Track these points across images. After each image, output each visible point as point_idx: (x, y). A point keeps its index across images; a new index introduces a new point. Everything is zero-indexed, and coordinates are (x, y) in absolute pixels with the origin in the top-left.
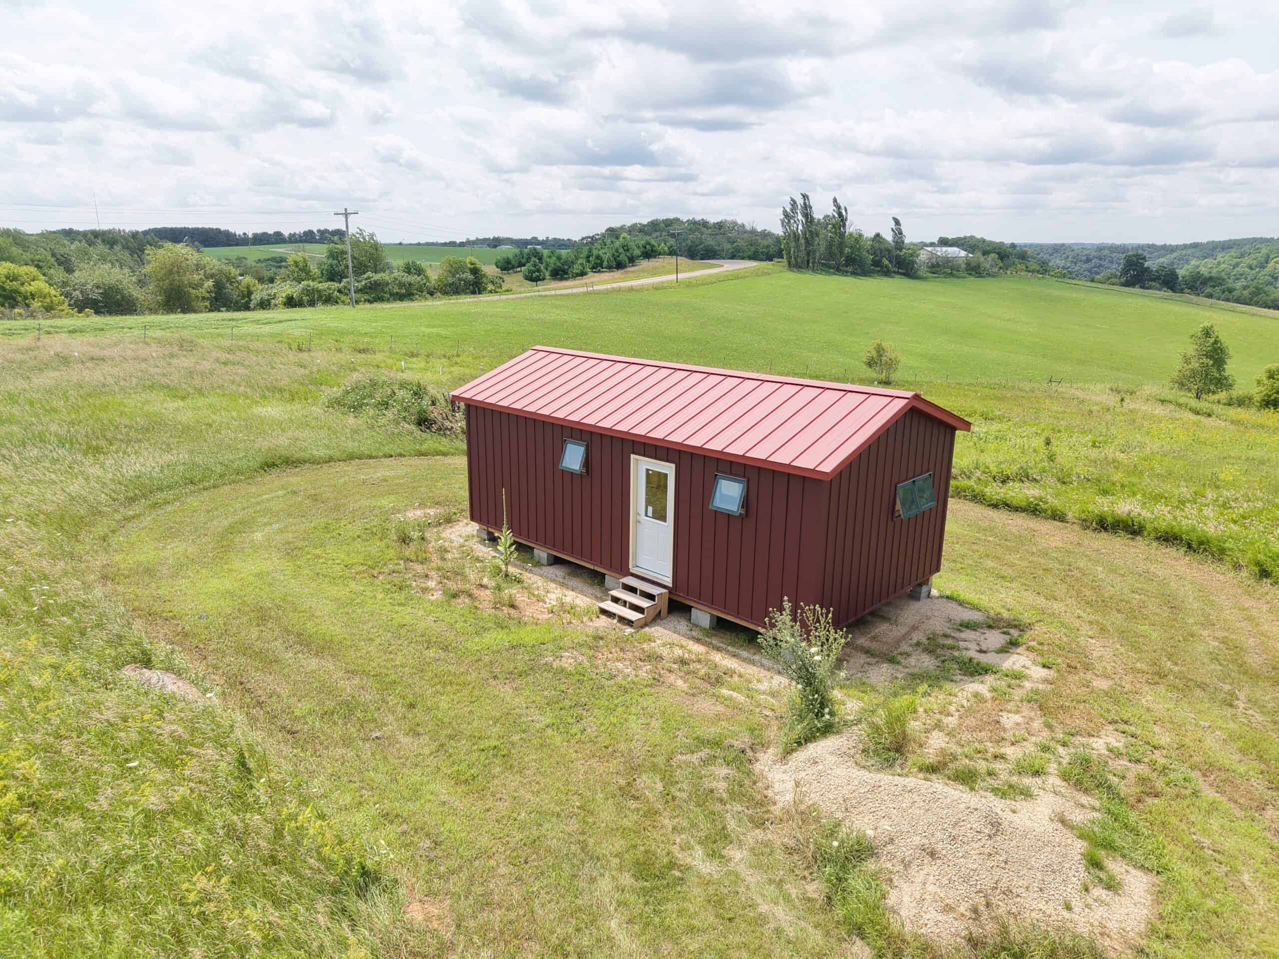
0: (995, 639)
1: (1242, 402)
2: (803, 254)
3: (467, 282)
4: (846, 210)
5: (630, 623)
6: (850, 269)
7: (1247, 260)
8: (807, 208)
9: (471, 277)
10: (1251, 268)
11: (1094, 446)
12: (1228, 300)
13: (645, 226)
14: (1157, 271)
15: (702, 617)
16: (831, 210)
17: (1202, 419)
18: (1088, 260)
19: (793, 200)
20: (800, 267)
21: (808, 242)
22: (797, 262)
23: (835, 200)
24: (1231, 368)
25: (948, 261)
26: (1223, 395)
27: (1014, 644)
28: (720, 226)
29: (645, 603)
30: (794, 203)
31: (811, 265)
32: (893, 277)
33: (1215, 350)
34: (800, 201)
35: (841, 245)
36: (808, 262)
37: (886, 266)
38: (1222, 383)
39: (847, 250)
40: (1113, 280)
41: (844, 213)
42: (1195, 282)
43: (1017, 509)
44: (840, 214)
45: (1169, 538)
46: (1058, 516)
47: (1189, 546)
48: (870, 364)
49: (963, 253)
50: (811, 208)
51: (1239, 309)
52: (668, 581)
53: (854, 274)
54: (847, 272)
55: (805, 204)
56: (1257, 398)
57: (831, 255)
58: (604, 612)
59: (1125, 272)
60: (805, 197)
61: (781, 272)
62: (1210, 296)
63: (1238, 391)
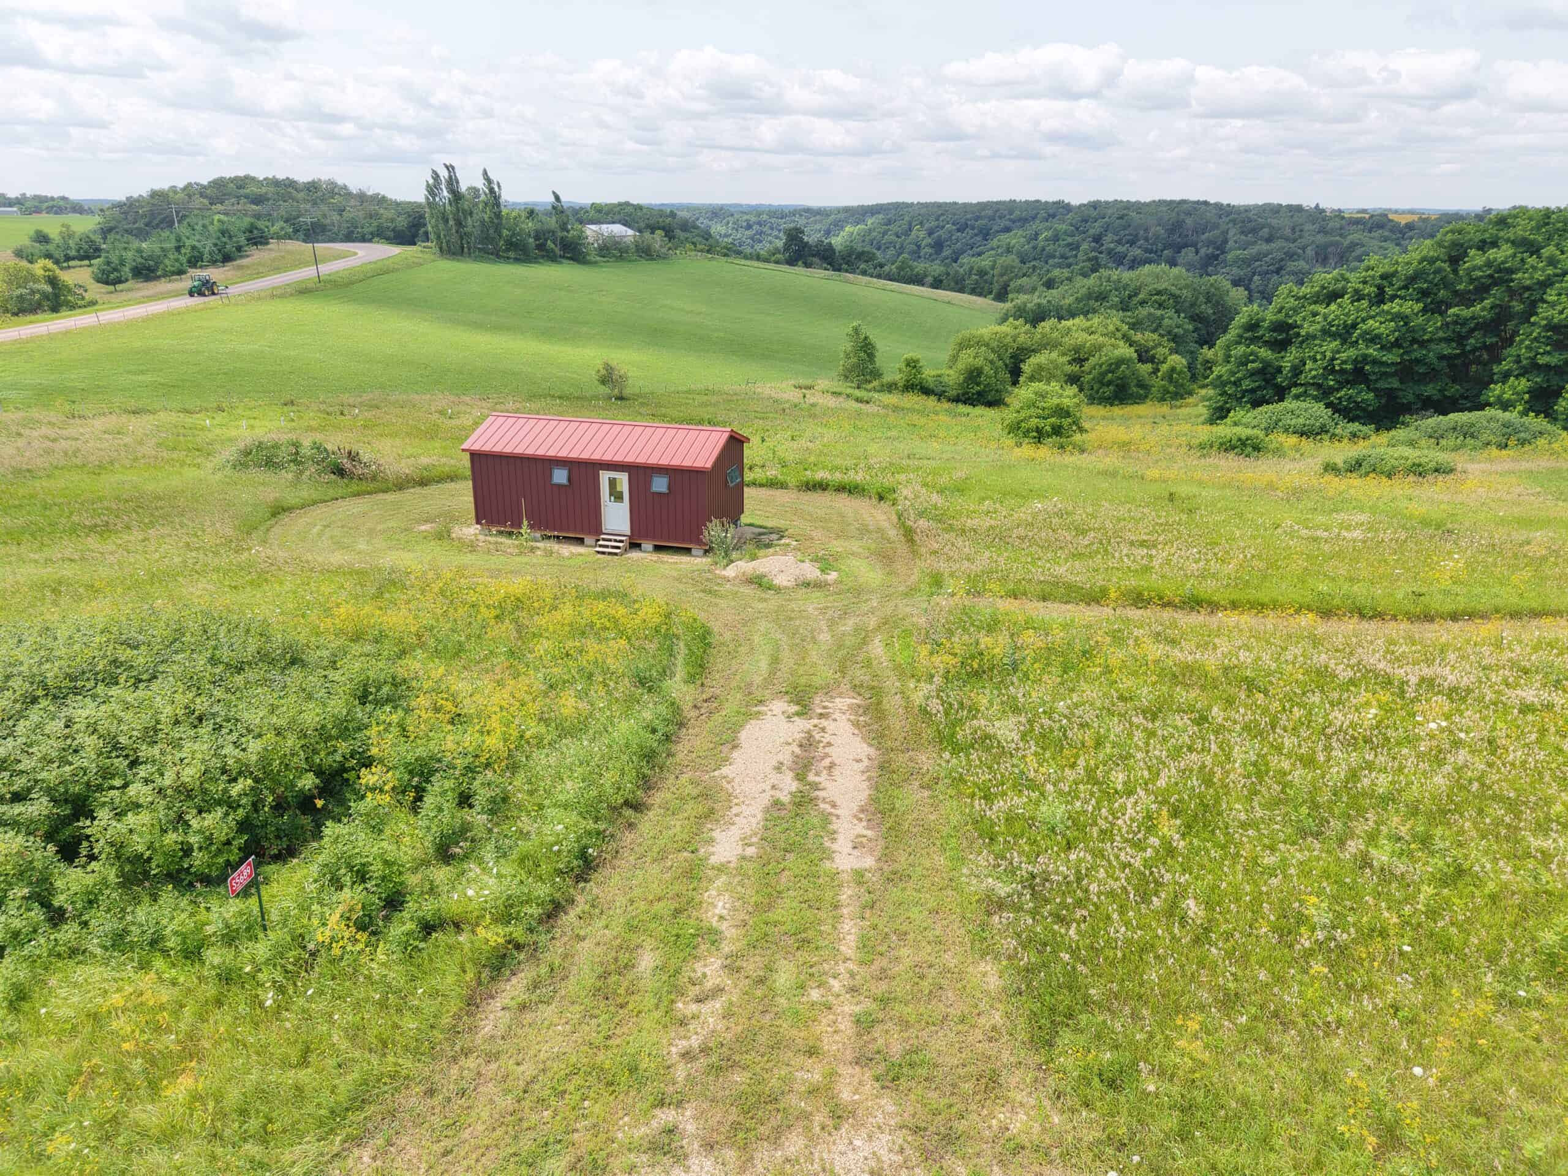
0: (774, 536)
1: (890, 388)
2: (454, 238)
3: (46, 296)
4: (499, 186)
5: (616, 554)
6: (512, 254)
7: (894, 228)
8: (452, 182)
9: (48, 288)
10: (898, 237)
11: (793, 439)
12: (879, 276)
13: (204, 187)
14: (816, 246)
15: (648, 546)
16: (480, 184)
17: (863, 406)
18: (749, 227)
19: (434, 172)
20: (454, 254)
21: (459, 224)
22: (449, 247)
23: (485, 173)
24: (880, 360)
25: (617, 243)
26: (875, 383)
27: (783, 536)
28: (313, 187)
29: (621, 545)
30: (436, 176)
31: (466, 250)
32: (561, 263)
33: (867, 345)
34: (444, 174)
35: (498, 228)
36: (463, 248)
37: (553, 251)
38: (876, 374)
39: (505, 232)
40: (779, 256)
41: (496, 189)
42: (850, 255)
43: (761, 485)
44: (492, 190)
45: (841, 488)
46: (783, 486)
47: (850, 491)
48: (603, 381)
49: (630, 232)
50: (457, 182)
51: (888, 287)
52: (629, 533)
53: (517, 260)
54: (508, 258)
55: (450, 177)
56: (901, 384)
57: (486, 239)
58: (598, 552)
59: (787, 247)
60: (450, 168)
61: (434, 261)
62: (864, 273)
63: (887, 378)
